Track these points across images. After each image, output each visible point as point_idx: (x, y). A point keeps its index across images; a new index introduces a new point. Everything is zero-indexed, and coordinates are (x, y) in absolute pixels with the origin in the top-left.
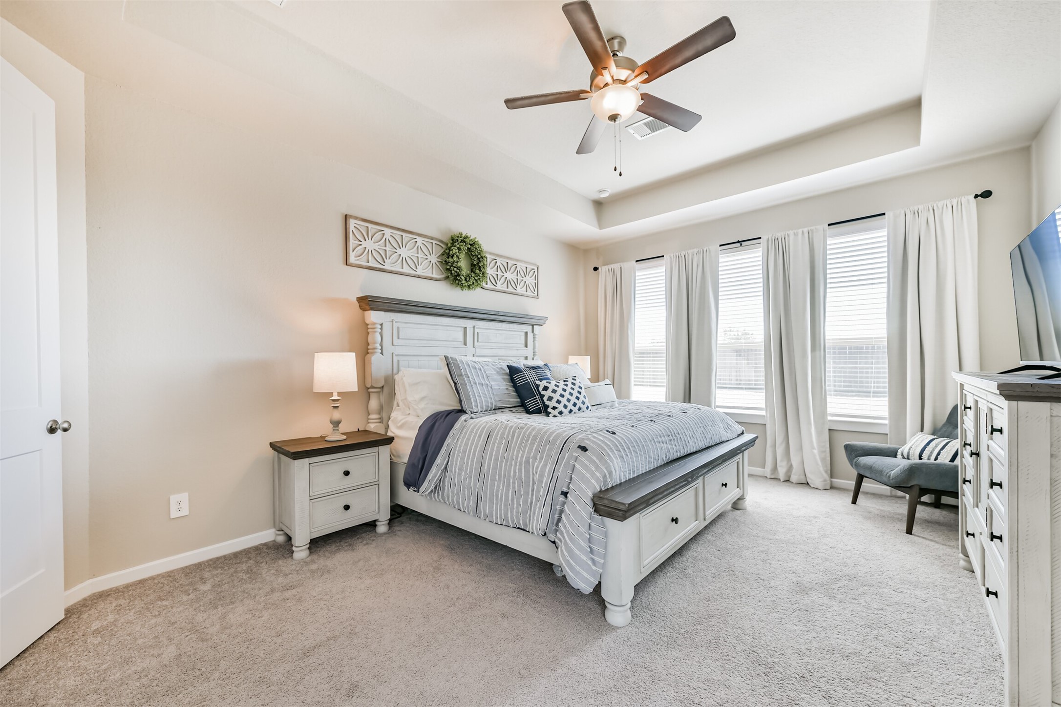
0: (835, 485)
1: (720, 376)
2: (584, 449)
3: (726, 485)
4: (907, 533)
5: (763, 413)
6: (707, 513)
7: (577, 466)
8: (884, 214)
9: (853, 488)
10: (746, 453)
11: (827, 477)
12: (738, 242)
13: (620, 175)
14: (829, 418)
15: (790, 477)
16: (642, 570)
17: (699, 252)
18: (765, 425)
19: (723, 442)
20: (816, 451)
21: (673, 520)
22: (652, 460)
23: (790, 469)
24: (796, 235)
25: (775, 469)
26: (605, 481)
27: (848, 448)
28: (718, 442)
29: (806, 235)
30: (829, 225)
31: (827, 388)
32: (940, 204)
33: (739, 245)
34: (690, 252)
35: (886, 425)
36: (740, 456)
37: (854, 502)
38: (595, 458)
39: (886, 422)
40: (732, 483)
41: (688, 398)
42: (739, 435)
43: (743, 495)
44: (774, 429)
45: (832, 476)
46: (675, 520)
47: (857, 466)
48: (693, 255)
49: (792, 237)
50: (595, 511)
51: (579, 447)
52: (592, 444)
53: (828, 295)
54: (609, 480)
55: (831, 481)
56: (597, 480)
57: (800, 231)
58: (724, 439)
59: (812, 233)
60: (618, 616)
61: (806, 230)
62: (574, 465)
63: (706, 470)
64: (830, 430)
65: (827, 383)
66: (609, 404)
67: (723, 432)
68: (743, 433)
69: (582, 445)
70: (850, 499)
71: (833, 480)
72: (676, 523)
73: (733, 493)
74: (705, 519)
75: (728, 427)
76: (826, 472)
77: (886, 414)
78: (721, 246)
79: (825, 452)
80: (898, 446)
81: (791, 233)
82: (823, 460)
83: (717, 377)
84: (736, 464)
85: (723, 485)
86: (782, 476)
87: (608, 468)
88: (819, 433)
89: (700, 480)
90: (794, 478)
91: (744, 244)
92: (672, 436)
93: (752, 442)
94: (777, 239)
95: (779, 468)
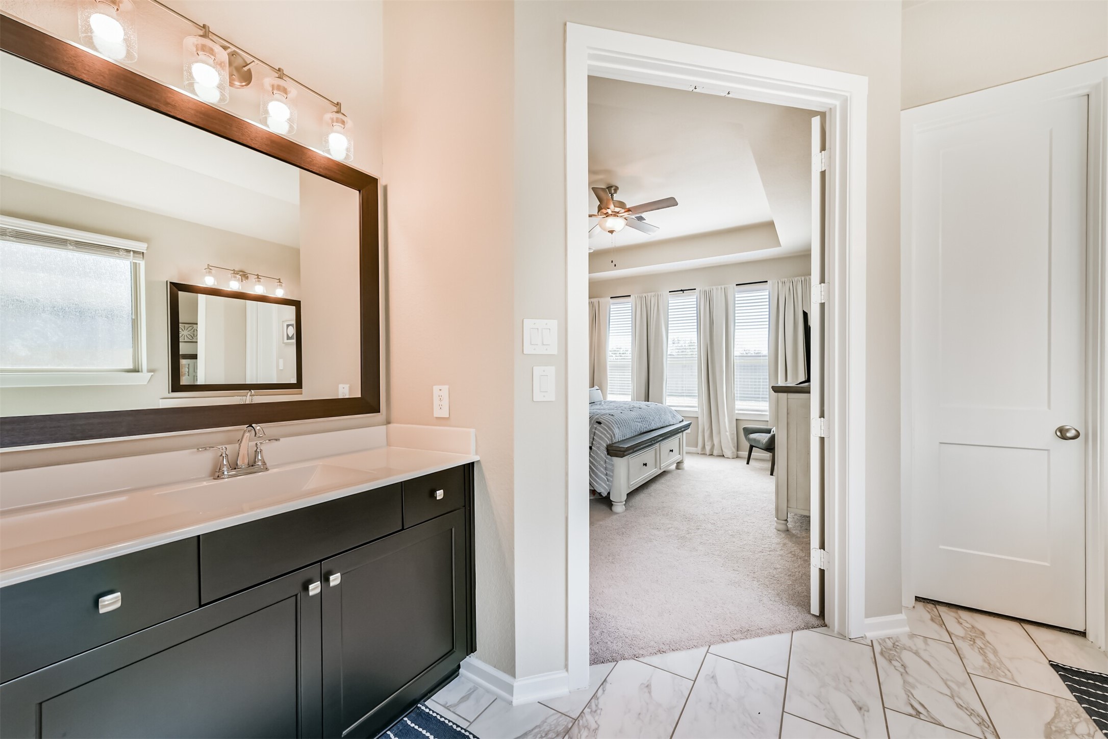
0: (739, 456)
1: (669, 387)
2: (600, 423)
3: (672, 451)
4: (771, 475)
5: (696, 409)
6: (662, 465)
7: (596, 432)
8: (767, 282)
9: (747, 456)
10: (684, 432)
11: (734, 450)
12: (681, 290)
13: (615, 266)
14: (736, 412)
15: (713, 452)
16: (630, 487)
17: (655, 295)
18: (698, 417)
19: (671, 425)
20: (728, 434)
21: (644, 464)
22: (633, 431)
23: (713, 446)
24: (717, 289)
25: (704, 447)
26: (612, 439)
27: (745, 429)
28: (668, 425)
29: (723, 290)
30: (737, 285)
31: (735, 392)
32: (796, 279)
33: (682, 292)
34: (649, 294)
35: (767, 415)
36: (681, 434)
37: (748, 463)
38: (606, 428)
39: (768, 413)
40: (676, 450)
41: (647, 399)
42: (680, 422)
43: (682, 460)
44: (703, 420)
45: (738, 450)
46: (645, 465)
47: (748, 440)
48: (651, 297)
49: (715, 290)
50: (608, 454)
51: (597, 422)
52: (603, 421)
53: (736, 334)
54: (613, 438)
55: (737, 454)
56: (608, 438)
57: (719, 287)
58: (672, 423)
59: (727, 289)
60: (619, 508)
61: (723, 287)
62: (595, 432)
63: (662, 438)
64: (736, 419)
65: (735, 389)
66: (599, 403)
67: (670, 419)
68: (683, 421)
69: (598, 421)
70: (746, 462)
71: (738, 452)
72: (646, 466)
73: (676, 457)
74: (660, 469)
75: (674, 416)
76: (734, 447)
77: (767, 408)
78: (670, 292)
79: (733, 434)
80: (771, 427)
81: (714, 288)
82: (732, 439)
83: (667, 385)
84: (678, 440)
85: (670, 451)
86: (708, 452)
87: (613, 432)
88: (730, 422)
89: (657, 445)
90: (715, 453)
91: (685, 292)
92: (643, 419)
93: (688, 426)
94: (705, 291)
95: (706, 447)
